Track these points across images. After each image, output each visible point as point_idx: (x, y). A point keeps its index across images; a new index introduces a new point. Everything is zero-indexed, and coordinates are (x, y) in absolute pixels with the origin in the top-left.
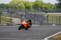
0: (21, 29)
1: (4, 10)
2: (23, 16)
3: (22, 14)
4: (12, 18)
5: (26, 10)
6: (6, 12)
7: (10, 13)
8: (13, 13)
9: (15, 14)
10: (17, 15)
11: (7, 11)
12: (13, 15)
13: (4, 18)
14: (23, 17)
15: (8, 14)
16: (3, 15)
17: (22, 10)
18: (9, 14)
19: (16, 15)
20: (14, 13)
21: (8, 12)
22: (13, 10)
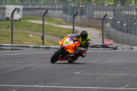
0: (59, 61)
1: (53, 4)
2: (108, 21)
3: (105, 17)
4: (76, 28)
5: (115, 5)
6: (59, 9)
7: (70, 14)
8: (79, 12)
9: (84, 17)
10: (90, 18)
11: (61, 7)
12: (78, 18)
13: (55, 28)
14: (108, 24)
15: (64, 15)
16: (51, 19)
17: (103, 4)
18: (69, 16)
19: (87, 21)
20: (82, 14)
21: (65, 11)
22: (79, 5)
